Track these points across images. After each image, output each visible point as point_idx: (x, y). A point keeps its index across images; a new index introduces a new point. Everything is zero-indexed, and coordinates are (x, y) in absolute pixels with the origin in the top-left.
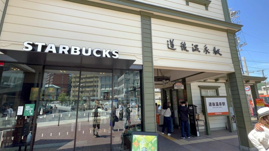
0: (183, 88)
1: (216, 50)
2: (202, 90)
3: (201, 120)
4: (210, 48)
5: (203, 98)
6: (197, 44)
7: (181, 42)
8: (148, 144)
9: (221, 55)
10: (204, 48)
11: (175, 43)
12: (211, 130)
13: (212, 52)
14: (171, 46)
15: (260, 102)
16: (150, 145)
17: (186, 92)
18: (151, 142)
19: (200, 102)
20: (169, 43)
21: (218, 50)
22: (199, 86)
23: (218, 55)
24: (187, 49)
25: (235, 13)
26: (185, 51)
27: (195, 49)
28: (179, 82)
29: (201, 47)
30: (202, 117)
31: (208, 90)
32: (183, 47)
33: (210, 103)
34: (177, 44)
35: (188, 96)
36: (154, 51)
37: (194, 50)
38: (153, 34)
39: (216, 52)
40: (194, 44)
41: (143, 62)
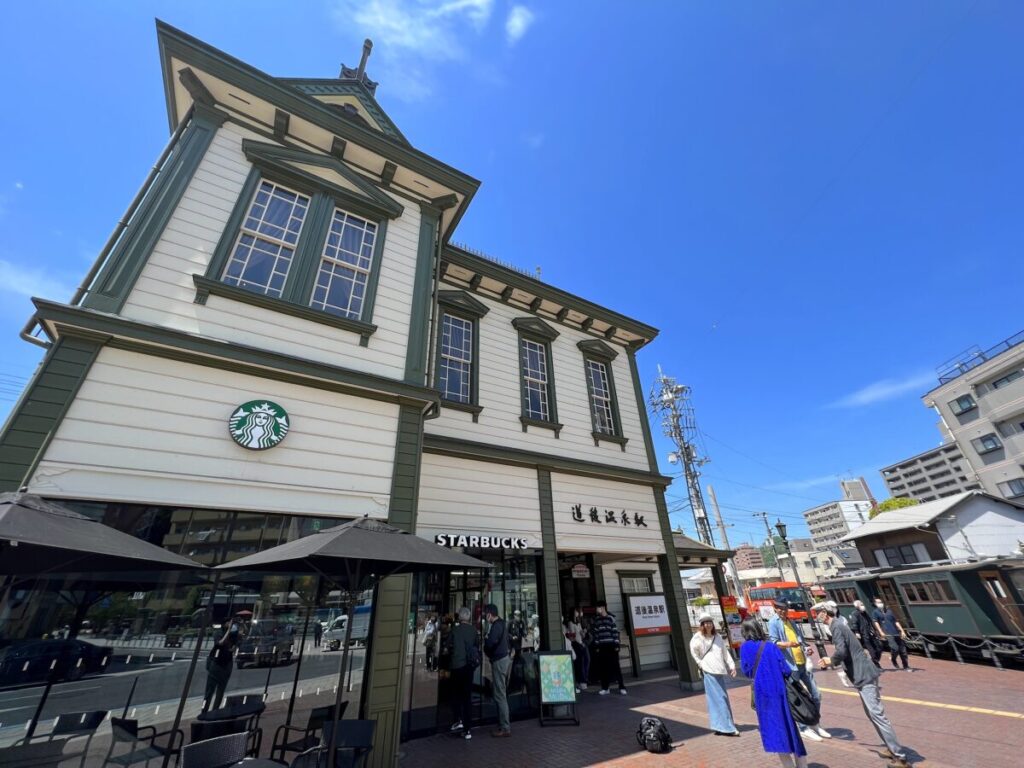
0: (587, 575)
1: (639, 517)
2: (623, 579)
3: (624, 646)
4: (631, 516)
5: (625, 597)
6: (611, 510)
7: (590, 507)
8: (560, 667)
9: (645, 525)
10: (621, 516)
11: (582, 510)
12: (642, 669)
13: (632, 521)
14: (578, 514)
15: (730, 603)
16: (564, 667)
17: (594, 584)
18: (564, 664)
19: (620, 607)
20: (575, 511)
21: (642, 517)
22: (617, 571)
23: (641, 526)
24: (600, 519)
25: (683, 389)
26: (596, 523)
27: (610, 518)
28: (581, 562)
29: (618, 515)
30: (624, 640)
31: (635, 580)
32: (594, 516)
33: (638, 608)
34: (585, 511)
35: (598, 593)
36: (556, 525)
37: (608, 520)
38: (554, 498)
39: (639, 521)
40: (609, 510)
41: (544, 543)
